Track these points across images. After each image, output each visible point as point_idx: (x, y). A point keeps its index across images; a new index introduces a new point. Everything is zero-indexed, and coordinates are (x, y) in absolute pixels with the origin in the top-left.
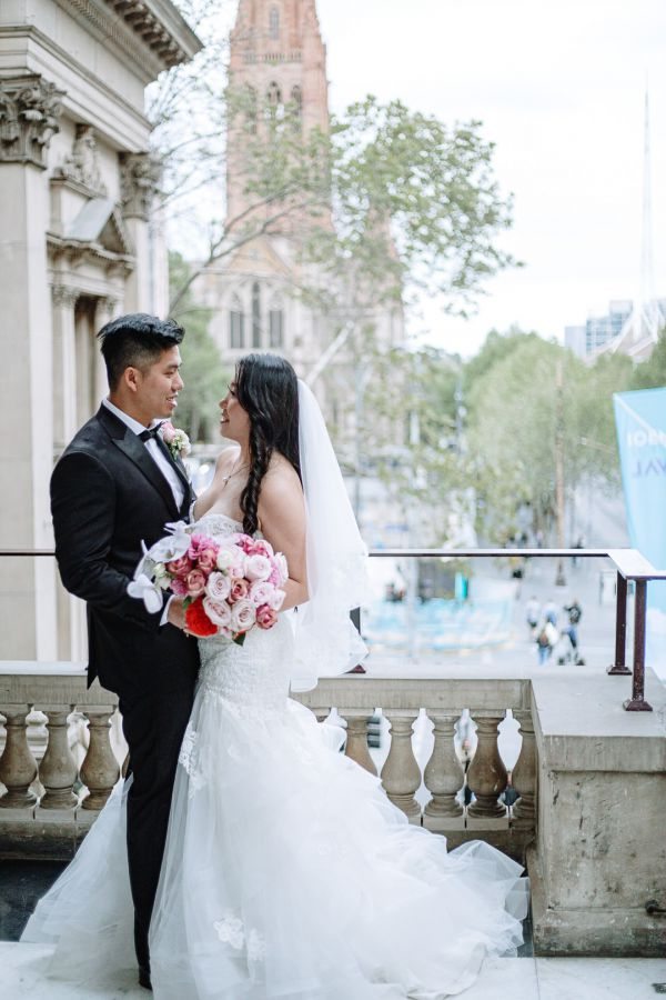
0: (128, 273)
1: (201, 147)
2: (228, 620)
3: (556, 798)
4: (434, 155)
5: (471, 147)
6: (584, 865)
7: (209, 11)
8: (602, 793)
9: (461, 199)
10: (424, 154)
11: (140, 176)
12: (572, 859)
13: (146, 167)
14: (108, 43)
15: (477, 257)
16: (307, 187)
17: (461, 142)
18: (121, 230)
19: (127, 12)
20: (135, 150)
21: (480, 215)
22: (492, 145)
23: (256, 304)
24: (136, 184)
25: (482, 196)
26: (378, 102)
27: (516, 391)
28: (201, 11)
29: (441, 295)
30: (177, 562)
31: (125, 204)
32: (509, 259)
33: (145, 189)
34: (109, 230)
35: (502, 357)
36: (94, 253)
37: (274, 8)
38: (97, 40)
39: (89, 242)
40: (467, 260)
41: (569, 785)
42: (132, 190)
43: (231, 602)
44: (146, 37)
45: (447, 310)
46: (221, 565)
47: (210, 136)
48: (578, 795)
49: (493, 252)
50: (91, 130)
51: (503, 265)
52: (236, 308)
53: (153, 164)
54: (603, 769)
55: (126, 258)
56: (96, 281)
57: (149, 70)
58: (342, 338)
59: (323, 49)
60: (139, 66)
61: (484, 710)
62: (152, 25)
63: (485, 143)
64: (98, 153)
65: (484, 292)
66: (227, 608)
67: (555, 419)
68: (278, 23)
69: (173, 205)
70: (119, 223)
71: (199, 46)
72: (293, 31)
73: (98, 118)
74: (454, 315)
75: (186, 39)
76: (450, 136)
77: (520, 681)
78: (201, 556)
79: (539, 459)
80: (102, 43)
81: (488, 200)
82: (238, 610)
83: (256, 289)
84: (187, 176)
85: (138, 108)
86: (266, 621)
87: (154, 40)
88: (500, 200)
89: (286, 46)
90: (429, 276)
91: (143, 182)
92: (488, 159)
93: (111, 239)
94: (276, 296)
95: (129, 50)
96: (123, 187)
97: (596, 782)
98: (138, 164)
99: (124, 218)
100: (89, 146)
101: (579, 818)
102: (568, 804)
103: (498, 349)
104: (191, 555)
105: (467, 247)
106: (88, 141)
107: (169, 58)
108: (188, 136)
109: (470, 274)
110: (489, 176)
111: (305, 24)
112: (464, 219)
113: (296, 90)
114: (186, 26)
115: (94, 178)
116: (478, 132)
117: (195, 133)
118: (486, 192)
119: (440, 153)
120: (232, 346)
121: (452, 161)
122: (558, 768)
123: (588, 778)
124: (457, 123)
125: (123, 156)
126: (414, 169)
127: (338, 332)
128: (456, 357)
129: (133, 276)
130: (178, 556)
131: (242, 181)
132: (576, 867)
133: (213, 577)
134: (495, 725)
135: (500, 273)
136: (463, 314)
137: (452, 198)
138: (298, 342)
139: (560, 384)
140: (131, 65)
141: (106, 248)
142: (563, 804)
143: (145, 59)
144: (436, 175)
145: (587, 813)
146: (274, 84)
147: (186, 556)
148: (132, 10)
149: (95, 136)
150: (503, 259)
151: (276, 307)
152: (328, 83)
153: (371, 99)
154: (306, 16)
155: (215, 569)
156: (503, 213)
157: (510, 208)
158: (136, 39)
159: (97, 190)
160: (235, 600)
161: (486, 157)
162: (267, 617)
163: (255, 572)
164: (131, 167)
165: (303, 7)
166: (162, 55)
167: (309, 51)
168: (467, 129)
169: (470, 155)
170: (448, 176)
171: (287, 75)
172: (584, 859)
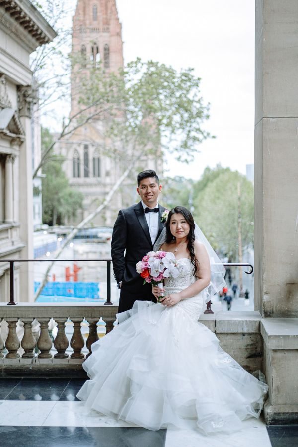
0: (21, 143)
1: (58, 81)
4: (170, 84)
5: (189, 80)
7: (61, 16)
9: (183, 106)
10: (166, 84)
11: (28, 97)
13: (30, 92)
14: (12, 35)
15: (193, 134)
16: (108, 101)
17: (184, 78)
18: (18, 123)
19: (21, 21)
20: (25, 84)
21: (194, 113)
22: (199, 79)
23: (86, 155)
24: (26, 101)
25: (195, 104)
26: (142, 61)
27: (218, 198)
28: (57, 16)
29: (175, 152)
31: (20, 110)
32: (208, 134)
33: (30, 103)
34: (13, 123)
35: (212, 181)
36: (5, 134)
37: (95, 5)
38: (7, 34)
39: (3, 129)
40: (188, 135)
42: (23, 103)
44: (30, 32)
45: (179, 159)
47: (62, 76)
49: (200, 131)
50: (4, 76)
51: (205, 137)
52: (76, 156)
53: (33, 91)
55: (21, 136)
56: (6, 147)
57: (31, 46)
59: (120, 26)
60: (27, 45)
62: (33, 26)
63: (195, 78)
64: (7, 87)
65: (196, 151)
67: (237, 213)
68: (97, 13)
69: (43, 110)
70: (17, 120)
71: (55, 34)
72: (105, 16)
73: (7, 70)
74: (182, 162)
75: (49, 32)
76: (178, 75)
79: (230, 233)
80: (9, 35)
81: (198, 106)
83: (86, 147)
84: (51, 95)
85: (26, 65)
87: (34, 33)
88: (203, 106)
89: (101, 24)
90: (169, 142)
91: (28, 99)
92: (197, 86)
93: (13, 127)
94: (96, 150)
95: (22, 38)
96: (19, 102)
98: (26, 91)
99: (20, 117)
100: (3, 83)
103: (210, 177)
105: (188, 129)
106: (3, 82)
107: (41, 41)
108: (51, 76)
109: (190, 142)
110: (197, 94)
111: (111, 13)
112: (186, 115)
113: (107, 47)
114: (49, 26)
115: (5, 98)
116: (192, 73)
117: (54, 74)
118: (196, 102)
119: (174, 83)
120: (74, 176)
121: (180, 87)
124: (182, 69)
125: (19, 88)
126: (161, 91)
127: (124, 170)
128: (190, 181)
129: (24, 144)
131: (78, 97)
135: (204, 141)
136: (186, 161)
138: (108, 174)
139: (239, 194)
140: (23, 44)
141: (11, 132)
143: (29, 41)
144: (172, 94)
146: (95, 43)
148: (23, 20)
149: (6, 79)
150: (205, 134)
151: (96, 156)
152: (123, 43)
153: (139, 59)
154: (111, 9)
156: (205, 112)
157: (208, 110)
158: (25, 32)
159: (7, 104)
164: (23, 93)
165: (110, 5)
166: (38, 39)
167: (113, 27)
168: (187, 72)
169: (188, 84)
170: (178, 94)
171: (102, 39)
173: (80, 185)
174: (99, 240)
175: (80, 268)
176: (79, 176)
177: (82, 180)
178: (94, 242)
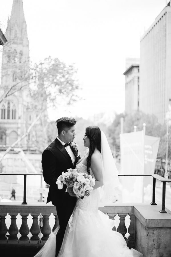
2: (78, 193)
3: (148, 234)
4: (63, 71)
5: (72, 69)
6: (154, 250)
8: (159, 233)
9: (70, 83)
12: (152, 249)
15: (74, 98)
17: (70, 68)
21: (74, 87)
23: (9, 107)
25: (75, 82)
26: (52, 58)
30: (68, 178)
37: (16, 30)
40: (71, 98)
41: (151, 231)
43: (79, 189)
46: (78, 180)
48: (153, 233)
49: (78, 96)
51: (80, 100)
52: (3, 108)
54: (159, 227)
58: (38, 118)
59: (28, 41)
61: (122, 214)
63: (76, 68)
66: (78, 191)
68: (17, 34)
71: (6, 41)
75: (3, 39)
76: (67, 66)
77: (131, 206)
78: (73, 177)
81: (77, 83)
82: (81, 191)
83: (9, 104)
86: (87, 194)
94: (14, 105)
97: (157, 230)
101: (153, 239)
102: (151, 236)
104: (71, 177)
105: (71, 95)
109: (72, 102)
110: (77, 77)
111: (24, 35)
112: (70, 88)
113: (21, 52)
114: (3, 35)
116: (74, 66)
119: (65, 70)
120: (2, 118)
121: (68, 73)
122: (149, 227)
123: (156, 229)
126: (58, 75)
130: (68, 177)
132: (152, 251)
133: (76, 183)
134: (124, 217)
137: (68, 82)
138: (19, 118)
142: (150, 236)
144: (64, 76)
145: (155, 238)
146: (15, 50)
147: (70, 177)
151: (14, 109)
154: (24, 33)
155: (76, 181)
156: (80, 87)
160: (80, 189)
161: (76, 72)
162: (88, 193)
163: (86, 183)
165: (24, 30)
167: (25, 42)
168: (72, 65)
169: (72, 71)
170: (66, 77)
172: (154, 249)
173: (4, 123)
174: (14, 152)
175: (4, 167)
176: (4, 118)
177: (6, 120)
178: (11, 153)
